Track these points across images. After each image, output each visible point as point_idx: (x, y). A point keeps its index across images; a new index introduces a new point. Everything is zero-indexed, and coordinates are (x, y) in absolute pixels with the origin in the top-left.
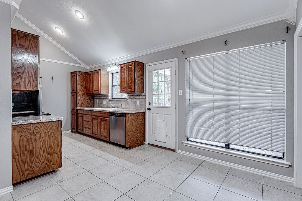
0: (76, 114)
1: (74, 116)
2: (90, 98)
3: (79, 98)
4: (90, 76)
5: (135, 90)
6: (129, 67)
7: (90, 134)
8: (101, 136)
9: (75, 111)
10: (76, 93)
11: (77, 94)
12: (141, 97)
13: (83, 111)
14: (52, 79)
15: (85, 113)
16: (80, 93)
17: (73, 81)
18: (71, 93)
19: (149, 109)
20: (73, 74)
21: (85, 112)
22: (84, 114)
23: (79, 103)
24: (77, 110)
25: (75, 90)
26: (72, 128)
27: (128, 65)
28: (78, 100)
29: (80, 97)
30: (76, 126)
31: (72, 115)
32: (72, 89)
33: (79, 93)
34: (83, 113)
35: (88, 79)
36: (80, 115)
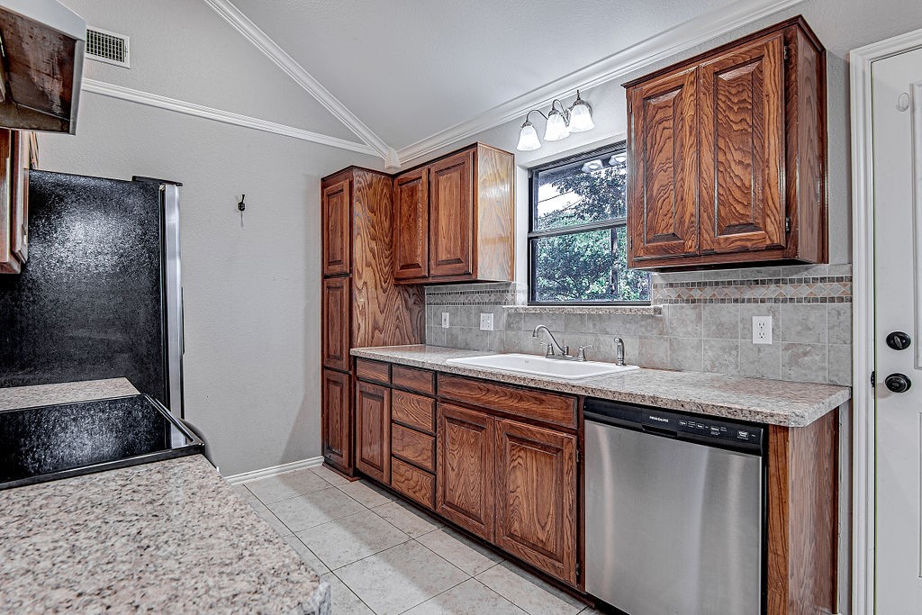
0: (345, 378)
1: (338, 389)
2: (411, 301)
3: (360, 300)
4: (413, 191)
5: (790, 234)
6: (725, 77)
7: (427, 503)
8: (512, 536)
9: (344, 364)
10: (349, 275)
11: (351, 280)
12: (788, 290)
13: (387, 367)
14: (241, 207)
15: (397, 381)
16: (367, 275)
17: (332, 219)
18: (325, 277)
19: (897, 384)
20: (334, 188)
21: (400, 376)
22: (390, 387)
23: (362, 325)
24: (354, 360)
25: (340, 262)
26: (328, 448)
27: (715, 65)
28: (356, 312)
29: (368, 297)
30: (345, 440)
31: (327, 383)
32: (328, 258)
33: (360, 278)
34: (384, 378)
35: (405, 207)
36: (369, 388)
